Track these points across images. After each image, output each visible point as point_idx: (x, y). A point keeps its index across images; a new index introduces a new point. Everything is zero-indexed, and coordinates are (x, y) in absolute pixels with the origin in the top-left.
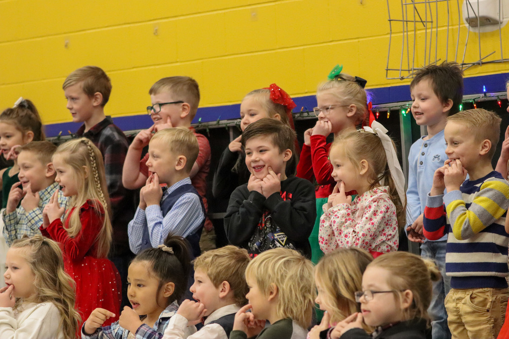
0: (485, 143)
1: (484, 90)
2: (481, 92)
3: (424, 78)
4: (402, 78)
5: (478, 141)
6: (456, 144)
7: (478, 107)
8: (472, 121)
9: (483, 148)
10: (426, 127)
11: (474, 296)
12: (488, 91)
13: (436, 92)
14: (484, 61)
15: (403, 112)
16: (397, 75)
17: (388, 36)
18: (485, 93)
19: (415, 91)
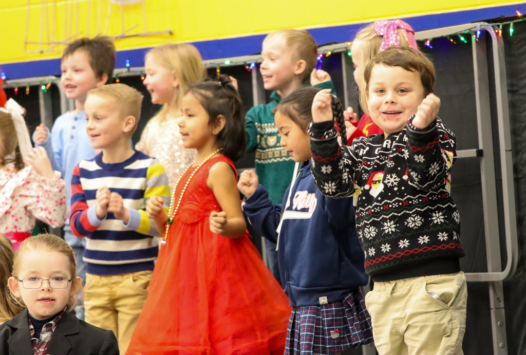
0: (129, 119)
1: (128, 65)
2: (125, 66)
3: (80, 49)
4: (42, 52)
5: (122, 117)
6: (98, 119)
7: (120, 82)
8: (116, 96)
9: (127, 125)
10: (74, 102)
11: (135, 278)
12: (132, 65)
13: (92, 65)
14: (127, 34)
15: (43, 88)
16: (37, 48)
17: (26, 7)
18: (128, 68)
19: (67, 64)
